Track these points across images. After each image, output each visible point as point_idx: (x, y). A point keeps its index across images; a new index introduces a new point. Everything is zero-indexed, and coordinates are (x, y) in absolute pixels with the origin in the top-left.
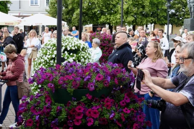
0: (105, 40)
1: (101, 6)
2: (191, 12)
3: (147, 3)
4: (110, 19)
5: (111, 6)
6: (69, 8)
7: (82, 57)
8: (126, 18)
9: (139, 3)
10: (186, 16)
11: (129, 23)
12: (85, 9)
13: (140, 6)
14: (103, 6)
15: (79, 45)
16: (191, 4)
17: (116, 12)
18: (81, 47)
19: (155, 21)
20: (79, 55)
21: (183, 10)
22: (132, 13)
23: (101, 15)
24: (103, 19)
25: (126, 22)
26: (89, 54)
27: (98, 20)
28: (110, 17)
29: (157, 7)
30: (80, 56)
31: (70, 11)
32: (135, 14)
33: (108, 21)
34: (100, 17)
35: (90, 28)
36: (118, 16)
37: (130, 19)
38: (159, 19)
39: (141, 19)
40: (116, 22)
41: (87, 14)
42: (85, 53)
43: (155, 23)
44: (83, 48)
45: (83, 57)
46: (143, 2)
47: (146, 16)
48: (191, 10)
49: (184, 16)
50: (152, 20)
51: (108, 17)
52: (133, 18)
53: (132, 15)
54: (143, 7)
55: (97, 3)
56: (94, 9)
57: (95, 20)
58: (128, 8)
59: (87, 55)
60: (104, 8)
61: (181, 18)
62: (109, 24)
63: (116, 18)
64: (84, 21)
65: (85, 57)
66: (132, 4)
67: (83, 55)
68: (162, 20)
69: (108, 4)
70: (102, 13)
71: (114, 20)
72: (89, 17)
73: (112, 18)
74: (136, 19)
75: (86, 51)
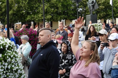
0: (31, 35)
1: (27, 8)
2: (90, 10)
3: (60, 5)
4: (34, 17)
5: (34, 8)
6: (3, 11)
7: (8, 57)
8: (46, 16)
9: (54, 6)
10: (87, 13)
11: (48, 20)
12: (15, 11)
13: (55, 8)
14: (28, 9)
15: (4, 44)
16: (90, 5)
17: (38, 12)
18: (7, 46)
19: (66, 17)
20: (6, 54)
21: (84, 9)
22: (50, 12)
23: (27, 15)
24: (28, 18)
25: (46, 19)
26: (16, 52)
27: (25, 19)
28: (34, 16)
29: (67, 7)
30: (6, 56)
31: (3, 13)
32: (52, 13)
33: (33, 19)
34: (27, 17)
35: (19, 25)
36: (40, 15)
37: (49, 17)
38: (69, 16)
39: (56, 16)
40: (39, 20)
41: (17, 15)
42: (12, 52)
43: (66, 19)
44: (9, 47)
45: (10, 57)
46: (57, 5)
47: (60, 14)
48: (90, 9)
49: (85, 13)
50: (64, 17)
51: (33, 16)
52: (51, 16)
53: (50, 14)
54: (57, 8)
55: (24, 7)
56: (22, 11)
57: (23, 19)
58: (47, 9)
59: (14, 53)
60: (29, 10)
61: (83, 15)
62: (34, 21)
63: (39, 16)
64: (14, 20)
65: (12, 56)
66: (49, 6)
67: (9, 54)
68: (71, 17)
69: (32, 6)
70: (28, 13)
71: (37, 18)
72: (19, 17)
73: (35, 17)
74: (53, 17)
75: (13, 50)
